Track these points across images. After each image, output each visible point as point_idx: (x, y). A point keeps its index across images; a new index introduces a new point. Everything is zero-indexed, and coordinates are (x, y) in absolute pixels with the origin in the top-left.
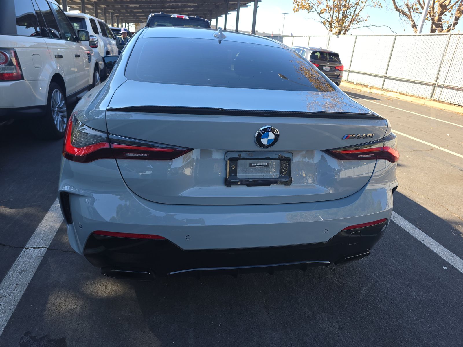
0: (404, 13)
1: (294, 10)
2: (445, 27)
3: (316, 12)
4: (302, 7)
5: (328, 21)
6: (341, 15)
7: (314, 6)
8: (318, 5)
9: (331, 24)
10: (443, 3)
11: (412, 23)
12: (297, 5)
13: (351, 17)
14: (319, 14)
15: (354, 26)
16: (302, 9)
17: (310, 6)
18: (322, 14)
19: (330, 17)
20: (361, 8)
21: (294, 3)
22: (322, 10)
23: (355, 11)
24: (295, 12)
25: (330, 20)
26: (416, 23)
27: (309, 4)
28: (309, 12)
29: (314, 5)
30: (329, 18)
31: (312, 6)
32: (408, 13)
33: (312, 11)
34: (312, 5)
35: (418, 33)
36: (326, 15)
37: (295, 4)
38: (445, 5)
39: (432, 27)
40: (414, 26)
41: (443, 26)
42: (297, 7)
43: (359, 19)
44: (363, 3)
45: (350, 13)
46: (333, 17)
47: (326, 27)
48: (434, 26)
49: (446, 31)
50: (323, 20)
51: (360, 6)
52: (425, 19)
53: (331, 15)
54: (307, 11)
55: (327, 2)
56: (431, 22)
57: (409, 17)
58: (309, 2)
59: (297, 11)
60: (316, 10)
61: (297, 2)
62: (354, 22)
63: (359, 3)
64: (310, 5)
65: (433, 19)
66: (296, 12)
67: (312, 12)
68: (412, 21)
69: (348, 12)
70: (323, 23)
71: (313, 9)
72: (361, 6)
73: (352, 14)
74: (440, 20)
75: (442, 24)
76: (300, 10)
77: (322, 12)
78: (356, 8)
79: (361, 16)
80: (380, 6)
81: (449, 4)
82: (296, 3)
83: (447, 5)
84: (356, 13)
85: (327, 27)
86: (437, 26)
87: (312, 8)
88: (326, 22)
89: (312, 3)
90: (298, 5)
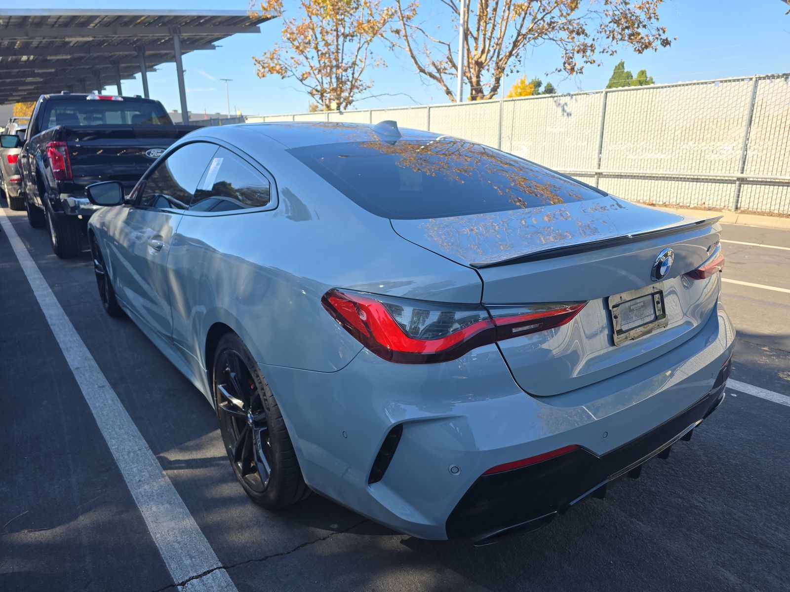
0: (431, 75)
1: (258, 75)
2: (487, 91)
3: (295, 77)
4: (271, 70)
5: (317, 90)
6: (334, 80)
7: (288, 68)
8: (295, 66)
9: (322, 95)
10: (478, 59)
11: (445, 89)
12: (261, 67)
13: (349, 83)
14: (301, 81)
15: (357, 95)
16: (272, 73)
17: (283, 69)
18: (304, 80)
19: (318, 83)
20: (361, 69)
21: (255, 64)
22: (303, 74)
23: (353, 74)
24: (260, 78)
25: (319, 88)
26: (451, 89)
27: (280, 65)
28: (283, 78)
29: (288, 66)
30: (317, 86)
31: (286, 68)
32: (437, 75)
33: (287, 76)
34: (286, 66)
35: (458, 103)
36: (312, 82)
37: (258, 65)
38: (481, 62)
39: (472, 94)
40: (449, 92)
41: (484, 92)
42: (262, 70)
43: (362, 85)
44: (361, 61)
45: (348, 77)
46: (322, 83)
47: (316, 100)
48: (474, 92)
49: (488, 96)
50: (309, 89)
51: (358, 65)
52: (462, 82)
53: (319, 82)
54: (279, 76)
55: (309, 62)
56: (469, 85)
57: (440, 80)
58: (280, 62)
59: (264, 76)
60: (294, 75)
61: (261, 63)
62: (355, 90)
63: (357, 63)
64: (282, 66)
65: (471, 82)
66: (262, 78)
67: (289, 77)
68: (445, 85)
69: (344, 76)
70: (311, 93)
71: (289, 73)
72: (360, 66)
73: (351, 79)
74: (478, 83)
75: (482, 88)
76: (269, 75)
77: (305, 76)
78: (354, 70)
79: (363, 81)
80: (384, 65)
81: (486, 60)
82: (259, 63)
83: (483, 61)
84: (356, 76)
85: (318, 99)
86: (477, 92)
87: (286, 72)
88: (314, 92)
89: (286, 64)
90: (263, 67)
